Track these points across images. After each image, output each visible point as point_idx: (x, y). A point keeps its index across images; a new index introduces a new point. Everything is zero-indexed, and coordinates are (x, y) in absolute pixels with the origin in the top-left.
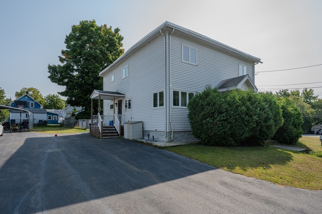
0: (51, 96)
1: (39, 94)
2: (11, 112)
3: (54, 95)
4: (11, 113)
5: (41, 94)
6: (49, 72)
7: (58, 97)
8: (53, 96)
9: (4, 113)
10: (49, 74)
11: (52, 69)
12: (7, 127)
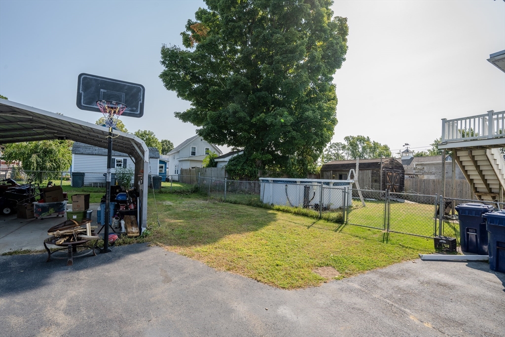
0: (140, 133)
1: (124, 129)
2: (75, 154)
3: (146, 131)
4: (73, 155)
5: (126, 129)
6: (163, 63)
7: (151, 135)
8: (145, 133)
9: (60, 156)
10: (163, 68)
11: (170, 57)
12: (51, 206)
